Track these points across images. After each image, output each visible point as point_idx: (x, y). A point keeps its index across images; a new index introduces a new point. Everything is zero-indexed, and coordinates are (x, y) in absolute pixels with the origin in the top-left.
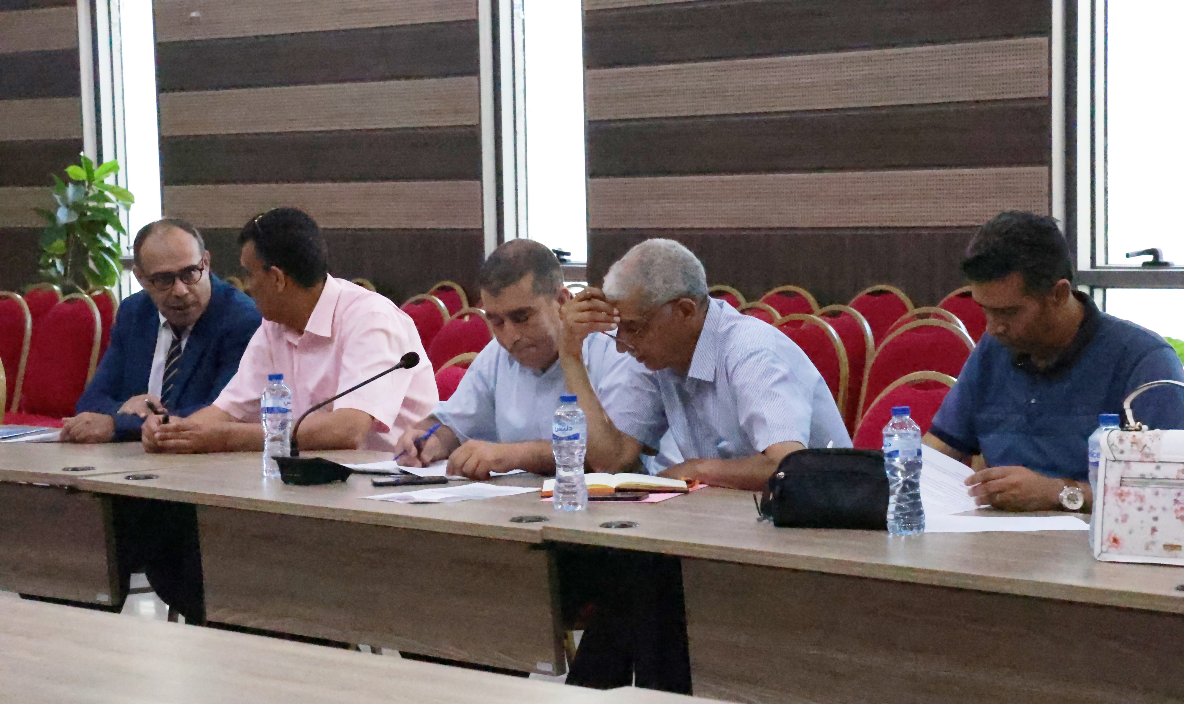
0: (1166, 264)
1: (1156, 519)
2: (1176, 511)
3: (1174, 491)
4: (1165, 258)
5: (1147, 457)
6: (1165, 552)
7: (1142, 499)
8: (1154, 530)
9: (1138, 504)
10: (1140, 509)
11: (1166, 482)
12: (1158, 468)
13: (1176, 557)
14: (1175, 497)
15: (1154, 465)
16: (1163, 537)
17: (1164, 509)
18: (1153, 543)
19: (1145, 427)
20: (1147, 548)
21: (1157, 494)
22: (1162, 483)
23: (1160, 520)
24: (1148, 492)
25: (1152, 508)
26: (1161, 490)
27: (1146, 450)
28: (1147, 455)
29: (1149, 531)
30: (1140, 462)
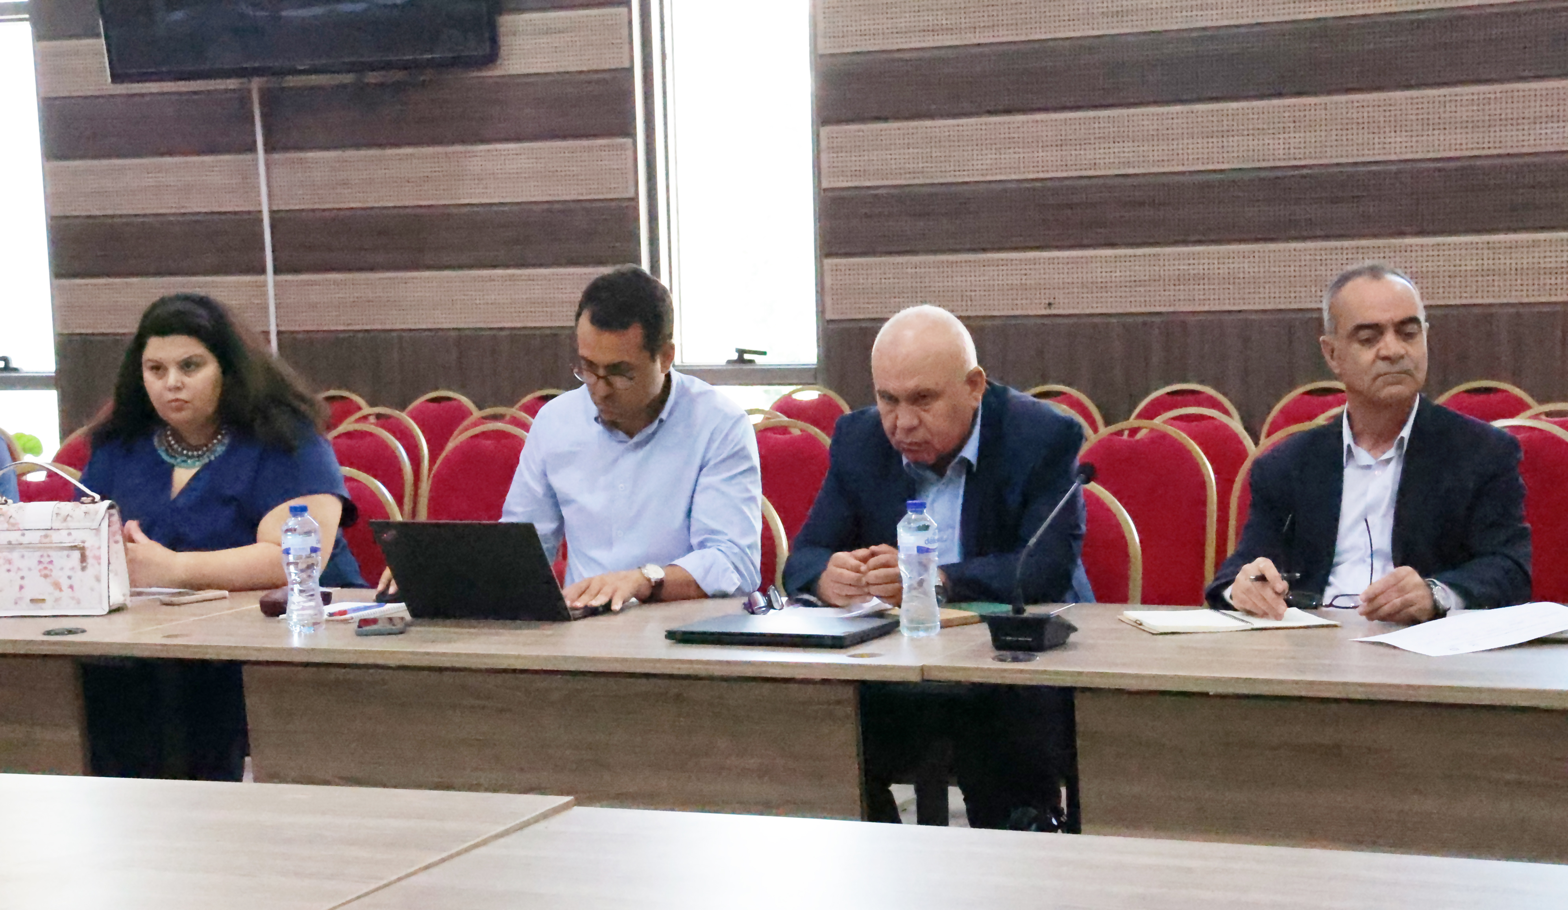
0: (15, 370)
1: (22, 578)
2: (40, 571)
3: (38, 554)
4: (14, 364)
5: (13, 527)
6: (32, 606)
7: (10, 562)
8: (21, 587)
9: (7, 566)
10: (9, 571)
11: (30, 547)
12: (23, 535)
13: (42, 609)
14: (38, 559)
15: (20, 533)
16: (29, 594)
17: (30, 569)
18: (21, 598)
19: (10, 501)
20: (16, 603)
21: (23, 557)
22: (28, 548)
23: (26, 579)
24: (15, 555)
25: (19, 569)
26: (26, 554)
27: (12, 520)
28: (13, 525)
29: (18, 588)
30: (8, 530)
